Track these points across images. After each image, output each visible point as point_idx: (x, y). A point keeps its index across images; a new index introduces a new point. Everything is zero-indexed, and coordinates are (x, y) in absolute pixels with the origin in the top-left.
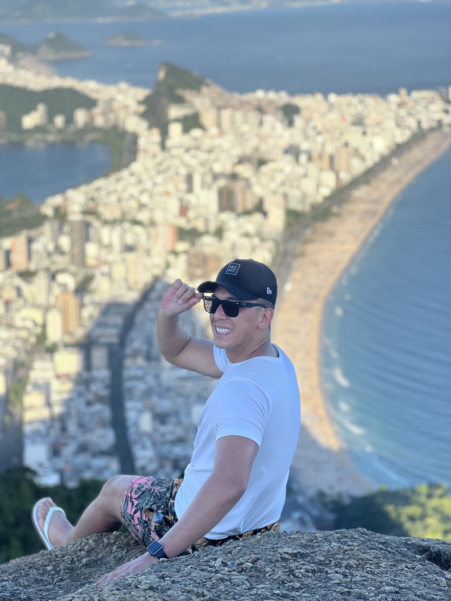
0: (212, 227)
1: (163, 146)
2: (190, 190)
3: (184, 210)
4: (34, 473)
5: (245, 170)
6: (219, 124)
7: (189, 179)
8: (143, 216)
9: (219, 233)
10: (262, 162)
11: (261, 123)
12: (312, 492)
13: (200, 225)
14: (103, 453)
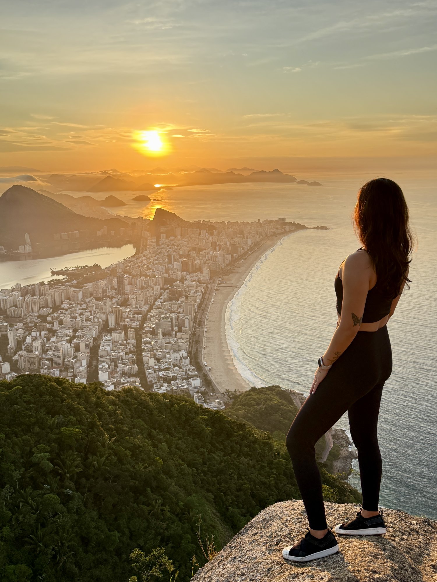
0: (180, 278)
1: (158, 244)
2: (170, 262)
3: (167, 271)
4: (103, 385)
5: (193, 254)
6: (181, 234)
7: (169, 257)
8: (149, 273)
9: (182, 280)
10: (200, 250)
11: (200, 234)
12: (222, 391)
13: (174, 277)
14: (133, 375)
